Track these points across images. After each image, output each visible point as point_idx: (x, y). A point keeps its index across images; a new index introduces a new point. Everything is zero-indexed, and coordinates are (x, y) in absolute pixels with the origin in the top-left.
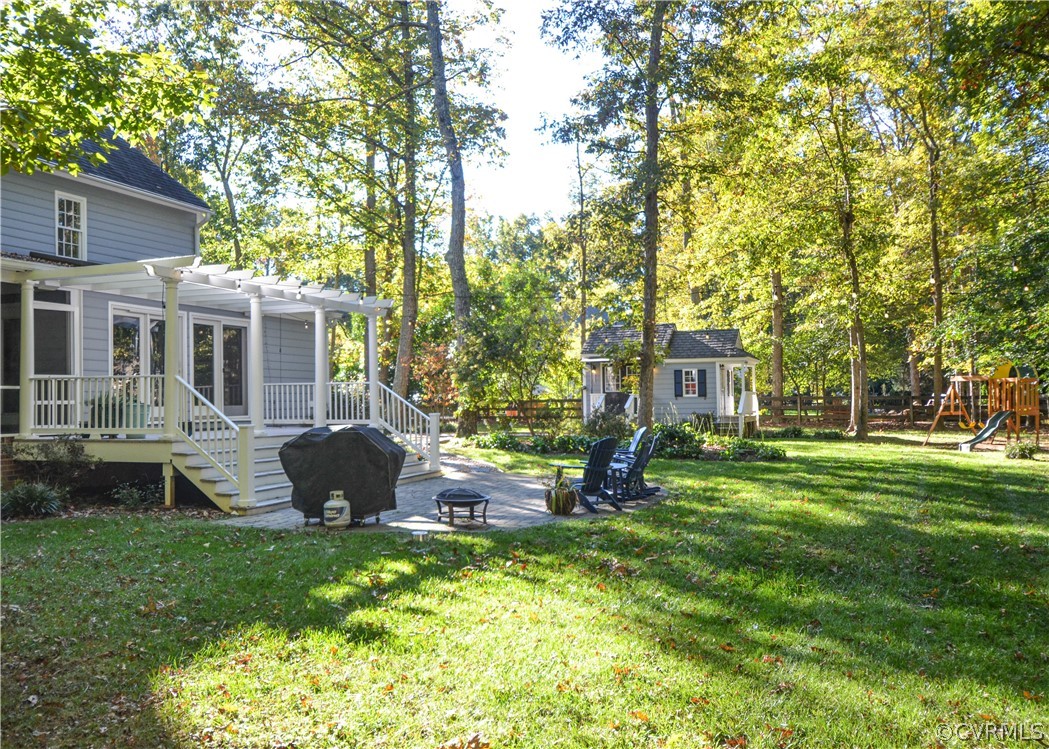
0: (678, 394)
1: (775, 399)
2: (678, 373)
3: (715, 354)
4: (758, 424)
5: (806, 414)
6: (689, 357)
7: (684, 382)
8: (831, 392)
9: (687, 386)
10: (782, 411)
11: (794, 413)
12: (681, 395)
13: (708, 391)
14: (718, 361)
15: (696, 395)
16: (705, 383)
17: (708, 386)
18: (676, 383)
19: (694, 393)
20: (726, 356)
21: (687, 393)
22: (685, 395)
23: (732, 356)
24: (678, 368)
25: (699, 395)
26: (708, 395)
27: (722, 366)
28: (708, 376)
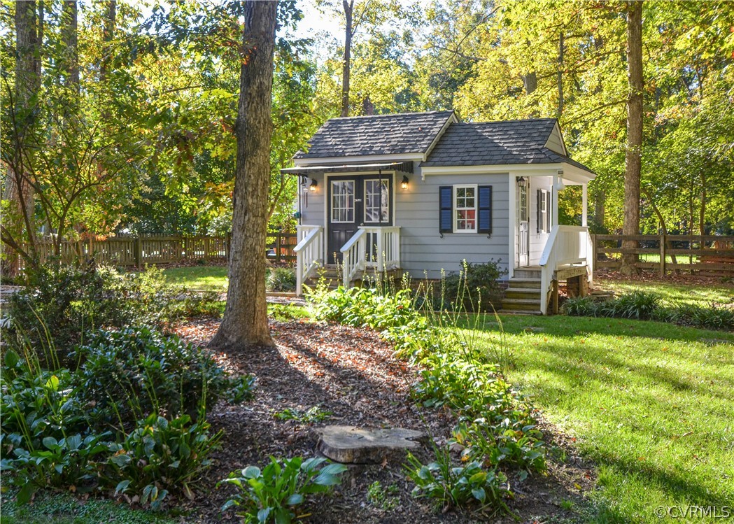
0: (445, 229)
1: (627, 238)
2: (445, 192)
3: (508, 159)
4: (590, 278)
5: (674, 260)
6: (463, 164)
7: (455, 208)
8: (710, 229)
9: (461, 214)
10: (637, 256)
11: (655, 259)
12: (450, 231)
13: (495, 223)
14: (514, 171)
15: (475, 231)
16: (490, 209)
17: (495, 214)
18: (441, 209)
19: (473, 228)
20: (524, 162)
21: (462, 226)
22: (456, 230)
23: (536, 162)
24: (446, 182)
25: (480, 231)
26: (495, 231)
27: (519, 179)
28: (495, 197)
